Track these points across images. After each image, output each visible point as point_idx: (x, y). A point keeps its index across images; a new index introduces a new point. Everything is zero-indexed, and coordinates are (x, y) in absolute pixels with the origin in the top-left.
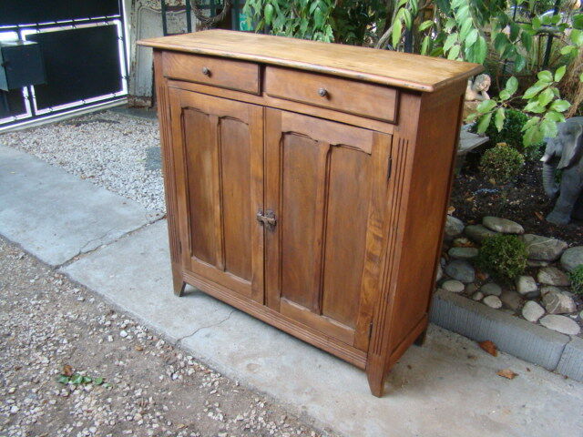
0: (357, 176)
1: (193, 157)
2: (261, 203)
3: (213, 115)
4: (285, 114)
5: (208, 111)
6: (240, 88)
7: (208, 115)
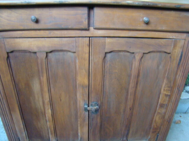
0: (158, 67)
1: (22, 85)
2: (86, 99)
3: (41, 52)
4: (108, 40)
5: (35, 50)
6: (70, 27)
7: (35, 53)
